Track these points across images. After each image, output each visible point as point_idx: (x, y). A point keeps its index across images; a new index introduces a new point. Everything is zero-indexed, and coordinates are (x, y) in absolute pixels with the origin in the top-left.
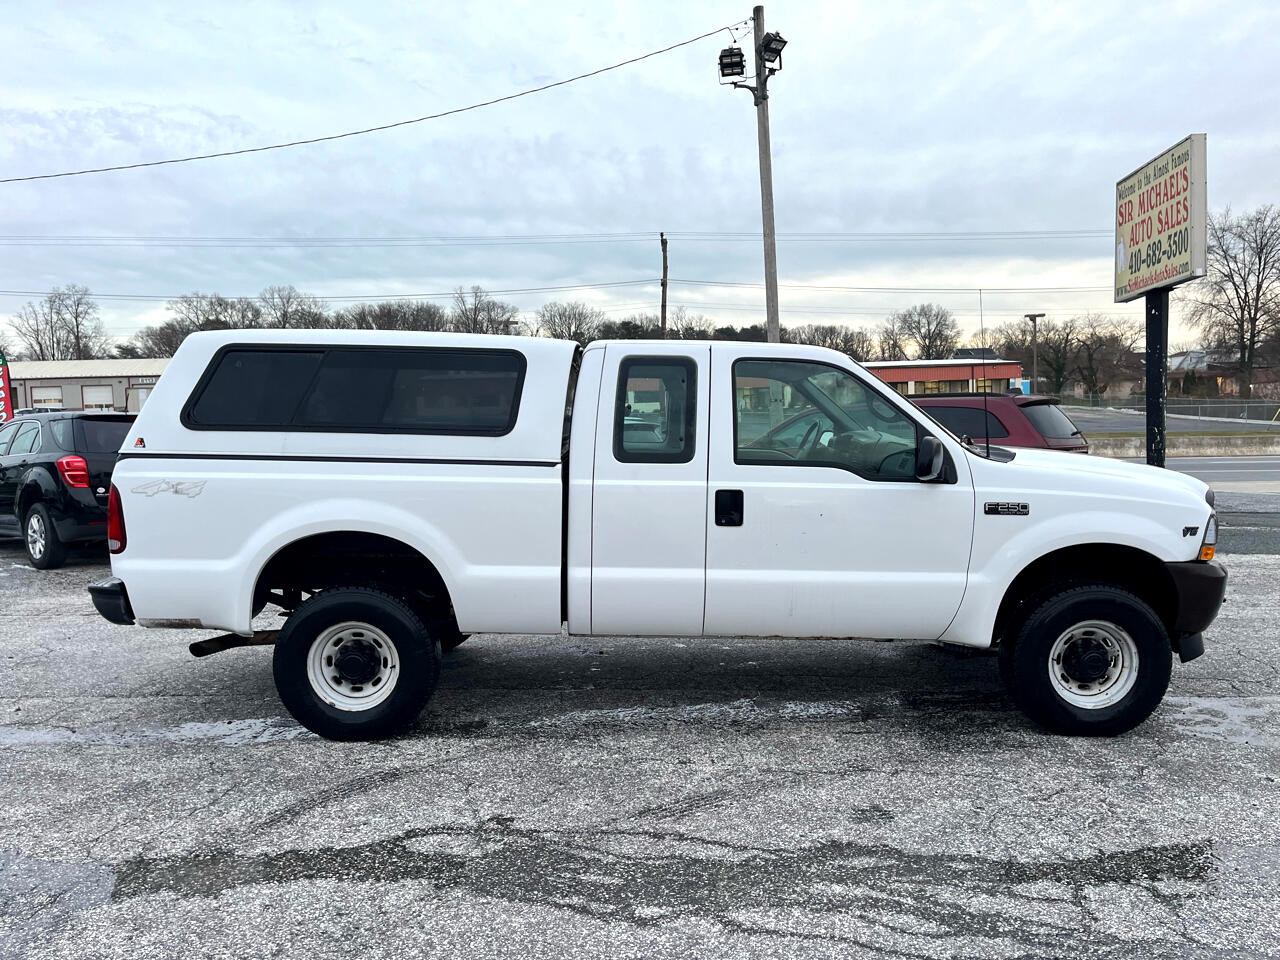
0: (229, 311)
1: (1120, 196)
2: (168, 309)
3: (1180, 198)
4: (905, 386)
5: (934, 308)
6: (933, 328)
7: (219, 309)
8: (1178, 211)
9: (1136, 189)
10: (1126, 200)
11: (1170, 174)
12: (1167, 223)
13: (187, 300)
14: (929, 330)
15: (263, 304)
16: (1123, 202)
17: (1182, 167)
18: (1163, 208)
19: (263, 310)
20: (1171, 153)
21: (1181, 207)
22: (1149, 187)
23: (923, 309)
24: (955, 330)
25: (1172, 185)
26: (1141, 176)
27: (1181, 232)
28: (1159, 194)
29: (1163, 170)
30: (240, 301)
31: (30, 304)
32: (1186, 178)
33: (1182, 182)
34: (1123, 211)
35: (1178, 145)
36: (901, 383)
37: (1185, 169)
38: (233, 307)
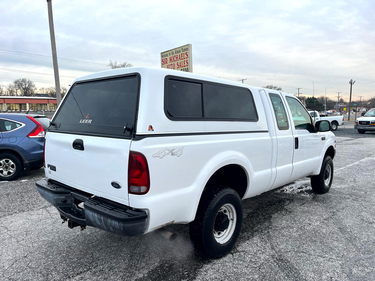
1: (162, 56)
3: (186, 60)
4: (25, 105)
5: (27, 80)
6: (27, 86)
8: (184, 63)
9: (168, 55)
10: (165, 58)
11: (181, 53)
12: (180, 66)
14: (26, 87)
16: (164, 58)
17: (186, 52)
18: (179, 62)
20: (182, 47)
21: (186, 62)
22: (173, 56)
23: (23, 80)
24: (35, 88)
25: (182, 56)
26: (170, 52)
27: (185, 69)
28: (177, 58)
29: (179, 52)
32: (187, 55)
33: (185, 56)
34: (164, 61)
35: (184, 46)
36: (24, 104)
37: (187, 52)
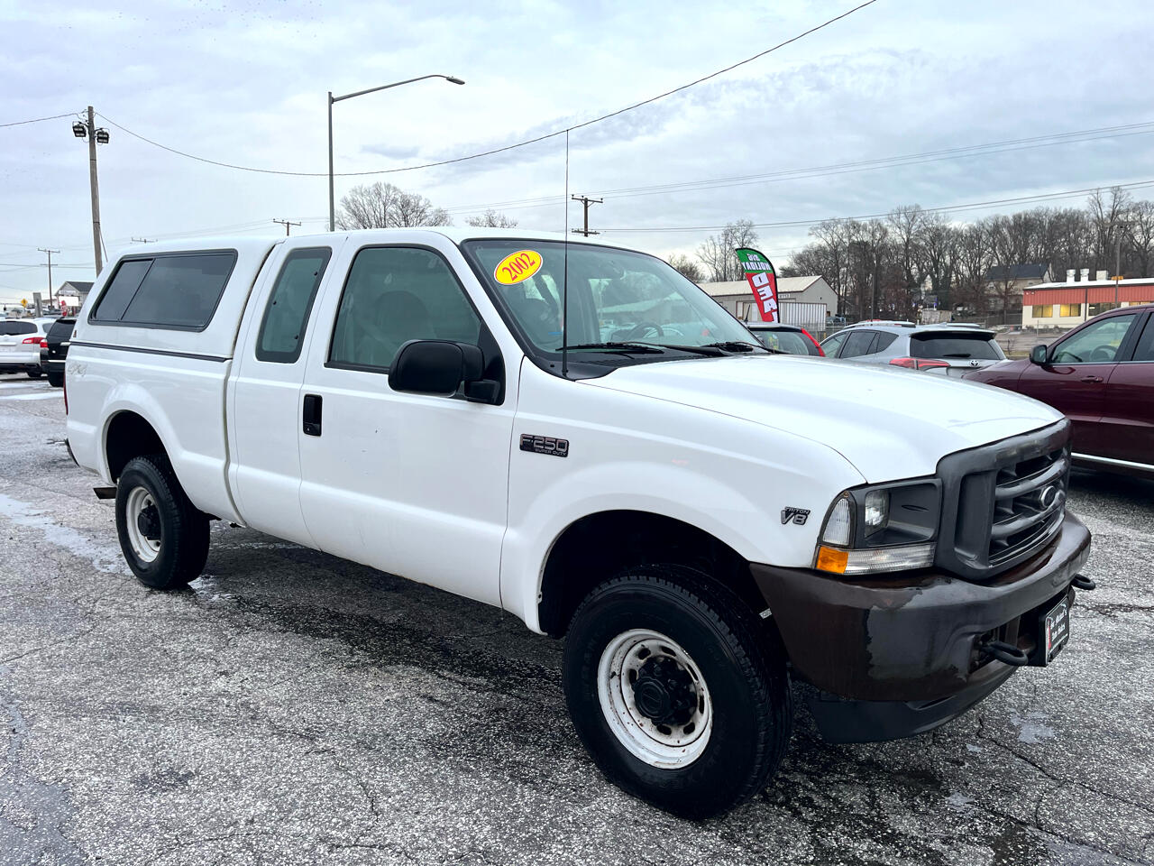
0: (861, 232)
2: (810, 234)
7: (852, 231)
13: (826, 226)
15: (890, 223)
19: (890, 230)
30: (872, 223)
31: (712, 238)
38: (865, 228)
